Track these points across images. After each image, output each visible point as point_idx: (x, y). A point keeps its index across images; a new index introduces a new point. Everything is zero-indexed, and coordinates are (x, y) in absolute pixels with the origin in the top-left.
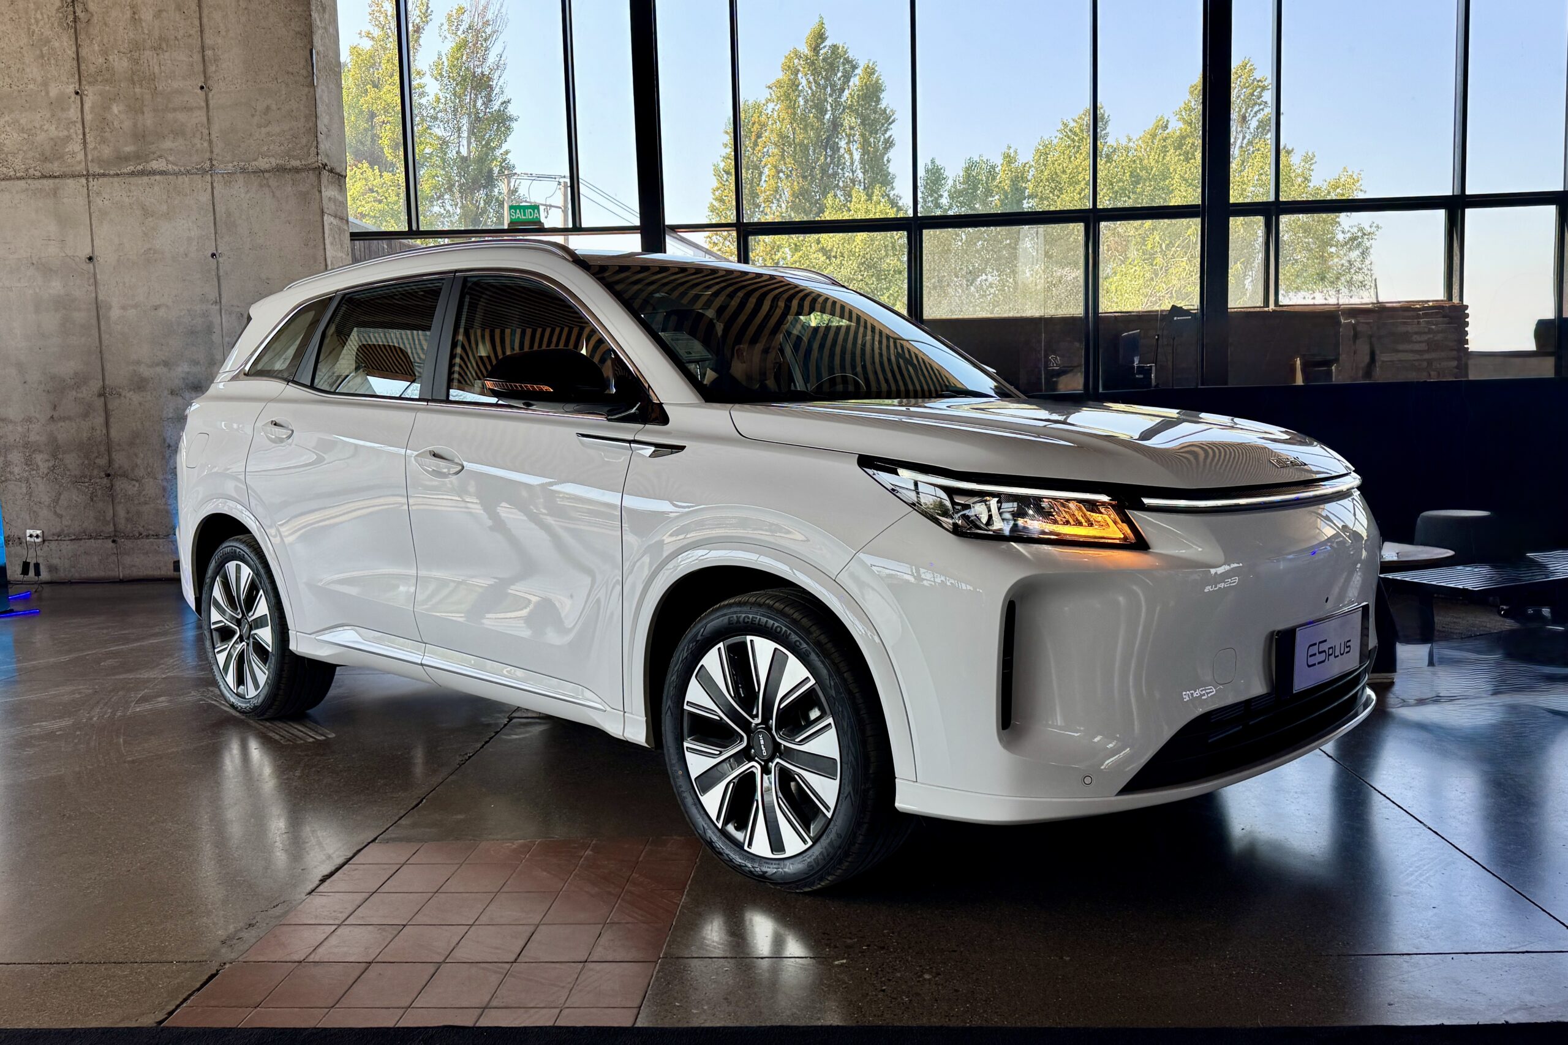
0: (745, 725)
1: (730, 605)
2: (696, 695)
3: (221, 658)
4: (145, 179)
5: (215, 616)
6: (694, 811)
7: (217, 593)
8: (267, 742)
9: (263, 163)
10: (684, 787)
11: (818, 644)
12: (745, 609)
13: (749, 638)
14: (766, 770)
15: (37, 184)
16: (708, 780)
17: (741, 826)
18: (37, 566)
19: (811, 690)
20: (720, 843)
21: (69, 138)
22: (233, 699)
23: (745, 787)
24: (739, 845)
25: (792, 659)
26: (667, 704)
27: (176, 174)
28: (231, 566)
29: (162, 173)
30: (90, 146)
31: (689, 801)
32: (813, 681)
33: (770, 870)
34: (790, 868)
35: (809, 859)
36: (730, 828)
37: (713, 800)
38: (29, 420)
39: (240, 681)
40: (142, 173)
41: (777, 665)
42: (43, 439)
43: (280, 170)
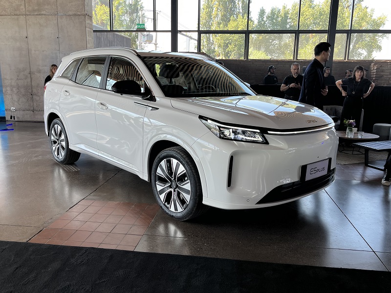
0: (170, 180)
1: (167, 150)
2: (159, 171)
3: (54, 148)
4: (40, 16)
5: (52, 138)
6: (158, 199)
7: (53, 132)
8: (64, 170)
9: (70, 13)
10: (156, 193)
11: (187, 162)
12: (171, 151)
13: (171, 159)
14: (174, 191)
15: (13, 17)
16: (162, 192)
17: (168, 204)
18: (14, 117)
19: (185, 173)
20: (164, 207)
21: (21, 5)
22: (56, 158)
23: (170, 194)
24: (168, 208)
25: (181, 165)
26: (153, 172)
27: (48, 15)
28: (56, 126)
29: (44, 15)
30: (26, 7)
31: (157, 196)
32: (185, 171)
33: (174, 215)
34: (179, 215)
35: (183, 213)
36: (166, 204)
37: (162, 197)
38: (11, 79)
39: (58, 154)
40: (39, 15)
41: (178, 166)
42: (15, 84)
43: (75, 15)
